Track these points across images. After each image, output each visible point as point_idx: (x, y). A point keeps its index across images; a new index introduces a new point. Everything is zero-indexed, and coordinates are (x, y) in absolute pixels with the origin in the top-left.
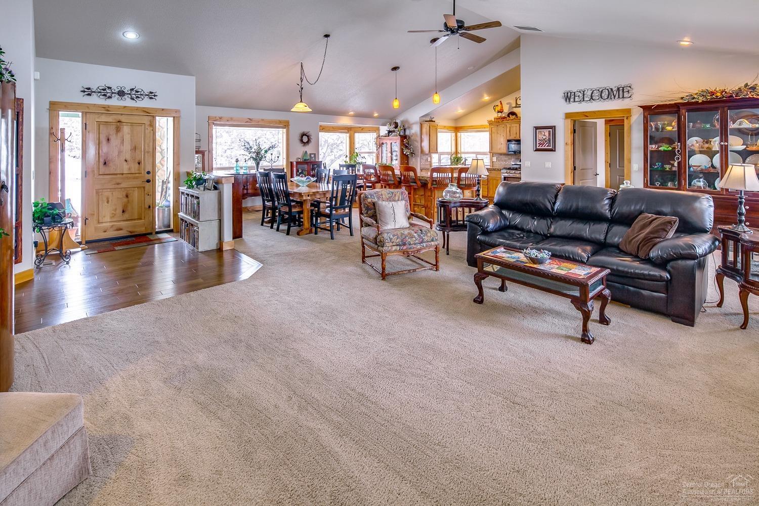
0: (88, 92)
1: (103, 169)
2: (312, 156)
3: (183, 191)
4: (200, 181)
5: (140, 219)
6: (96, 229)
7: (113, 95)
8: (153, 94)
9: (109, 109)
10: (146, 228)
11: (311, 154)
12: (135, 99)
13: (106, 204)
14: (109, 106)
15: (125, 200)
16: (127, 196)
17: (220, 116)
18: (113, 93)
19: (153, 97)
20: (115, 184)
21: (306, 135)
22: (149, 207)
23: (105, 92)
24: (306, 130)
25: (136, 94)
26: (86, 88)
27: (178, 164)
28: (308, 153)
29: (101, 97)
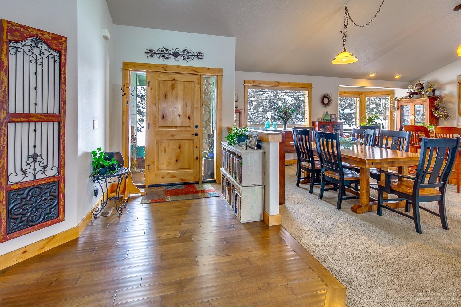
0: (151, 53)
1: (162, 123)
2: (333, 116)
3: (225, 147)
4: (242, 138)
5: (189, 168)
6: (156, 175)
7: (170, 56)
8: (201, 55)
9: (166, 68)
10: (194, 177)
11: (331, 115)
12: (187, 59)
13: (163, 153)
14: (166, 66)
15: (178, 150)
16: (180, 147)
17: (253, 80)
18: (169, 54)
19: (201, 57)
20: (170, 136)
21: (326, 97)
22: (197, 158)
23: (163, 53)
24: (326, 92)
25: (188, 55)
26: (149, 50)
27: (221, 120)
28: (329, 113)
29: (161, 58)
